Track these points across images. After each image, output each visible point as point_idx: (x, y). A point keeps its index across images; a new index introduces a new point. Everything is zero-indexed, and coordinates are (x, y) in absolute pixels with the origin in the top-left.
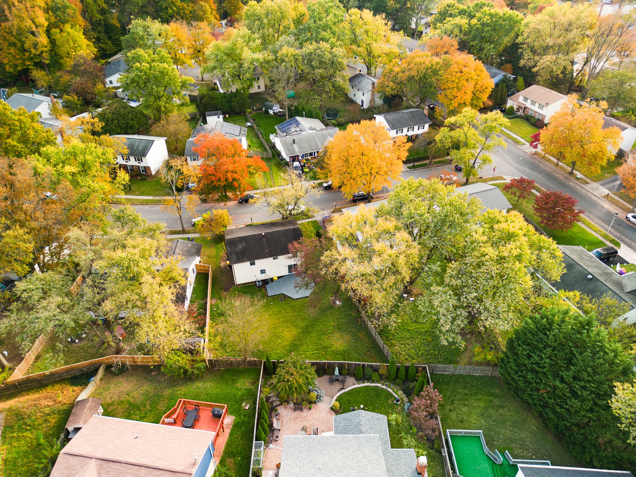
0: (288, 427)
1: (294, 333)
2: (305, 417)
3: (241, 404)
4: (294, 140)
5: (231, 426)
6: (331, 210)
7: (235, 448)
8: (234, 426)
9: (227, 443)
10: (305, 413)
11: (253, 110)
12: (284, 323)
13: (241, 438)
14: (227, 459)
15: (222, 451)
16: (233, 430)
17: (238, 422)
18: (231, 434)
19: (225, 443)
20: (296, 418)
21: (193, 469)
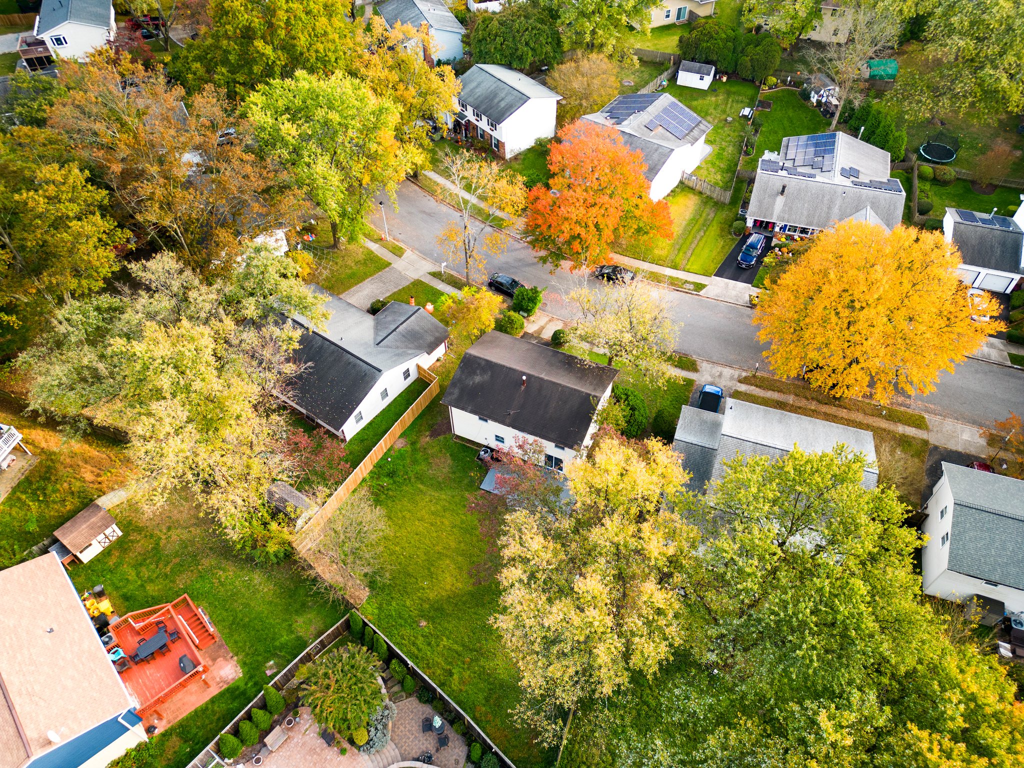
0: (289, 756)
1: (460, 585)
2: (326, 759)
3: (268, 660)
4: (784, 187)
5: (225, 686)
6: (744, 374)
7: (198, 727)
8: (228, 690)
9: (196, 711)
10: (331, 753)
11: (784, 82)
12: (462, 555)
13: (219, 719)
14: (174, 736)
15: (180, 718)
16: (222, 695)
17: (238, 688)
18: (213, 701)
19: (193, 709)
20: (312, 751)
21: (39, 751)
